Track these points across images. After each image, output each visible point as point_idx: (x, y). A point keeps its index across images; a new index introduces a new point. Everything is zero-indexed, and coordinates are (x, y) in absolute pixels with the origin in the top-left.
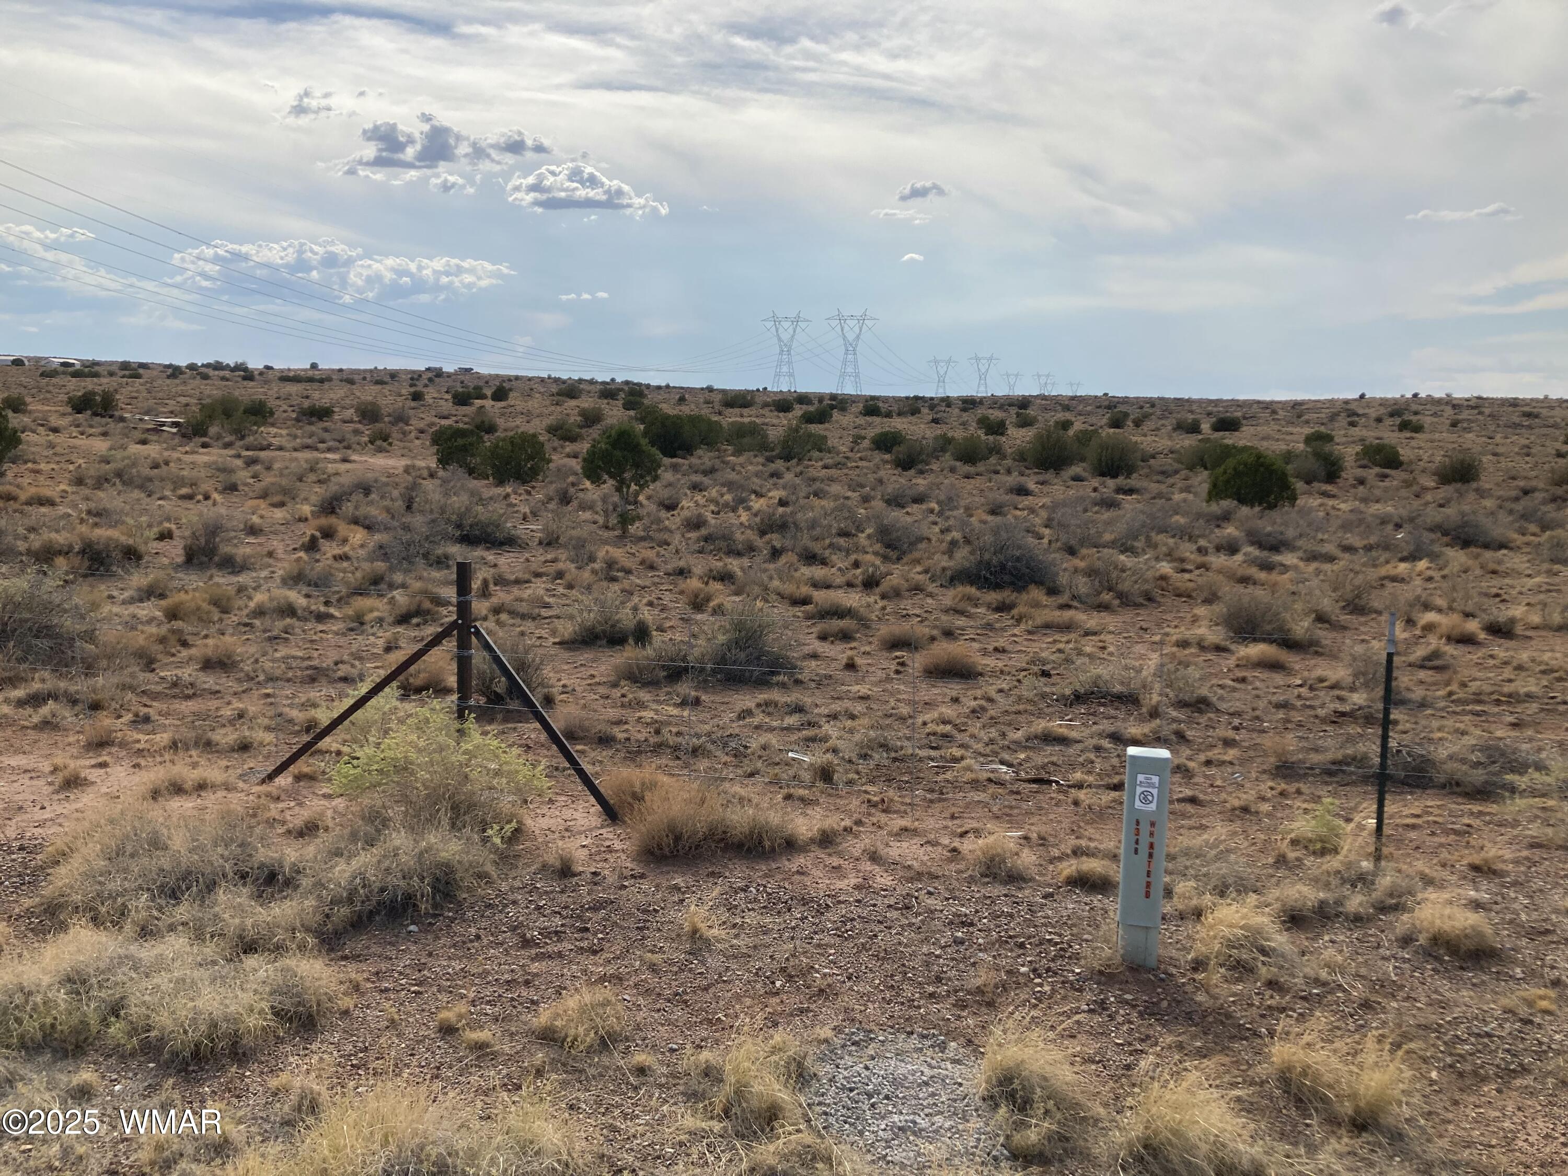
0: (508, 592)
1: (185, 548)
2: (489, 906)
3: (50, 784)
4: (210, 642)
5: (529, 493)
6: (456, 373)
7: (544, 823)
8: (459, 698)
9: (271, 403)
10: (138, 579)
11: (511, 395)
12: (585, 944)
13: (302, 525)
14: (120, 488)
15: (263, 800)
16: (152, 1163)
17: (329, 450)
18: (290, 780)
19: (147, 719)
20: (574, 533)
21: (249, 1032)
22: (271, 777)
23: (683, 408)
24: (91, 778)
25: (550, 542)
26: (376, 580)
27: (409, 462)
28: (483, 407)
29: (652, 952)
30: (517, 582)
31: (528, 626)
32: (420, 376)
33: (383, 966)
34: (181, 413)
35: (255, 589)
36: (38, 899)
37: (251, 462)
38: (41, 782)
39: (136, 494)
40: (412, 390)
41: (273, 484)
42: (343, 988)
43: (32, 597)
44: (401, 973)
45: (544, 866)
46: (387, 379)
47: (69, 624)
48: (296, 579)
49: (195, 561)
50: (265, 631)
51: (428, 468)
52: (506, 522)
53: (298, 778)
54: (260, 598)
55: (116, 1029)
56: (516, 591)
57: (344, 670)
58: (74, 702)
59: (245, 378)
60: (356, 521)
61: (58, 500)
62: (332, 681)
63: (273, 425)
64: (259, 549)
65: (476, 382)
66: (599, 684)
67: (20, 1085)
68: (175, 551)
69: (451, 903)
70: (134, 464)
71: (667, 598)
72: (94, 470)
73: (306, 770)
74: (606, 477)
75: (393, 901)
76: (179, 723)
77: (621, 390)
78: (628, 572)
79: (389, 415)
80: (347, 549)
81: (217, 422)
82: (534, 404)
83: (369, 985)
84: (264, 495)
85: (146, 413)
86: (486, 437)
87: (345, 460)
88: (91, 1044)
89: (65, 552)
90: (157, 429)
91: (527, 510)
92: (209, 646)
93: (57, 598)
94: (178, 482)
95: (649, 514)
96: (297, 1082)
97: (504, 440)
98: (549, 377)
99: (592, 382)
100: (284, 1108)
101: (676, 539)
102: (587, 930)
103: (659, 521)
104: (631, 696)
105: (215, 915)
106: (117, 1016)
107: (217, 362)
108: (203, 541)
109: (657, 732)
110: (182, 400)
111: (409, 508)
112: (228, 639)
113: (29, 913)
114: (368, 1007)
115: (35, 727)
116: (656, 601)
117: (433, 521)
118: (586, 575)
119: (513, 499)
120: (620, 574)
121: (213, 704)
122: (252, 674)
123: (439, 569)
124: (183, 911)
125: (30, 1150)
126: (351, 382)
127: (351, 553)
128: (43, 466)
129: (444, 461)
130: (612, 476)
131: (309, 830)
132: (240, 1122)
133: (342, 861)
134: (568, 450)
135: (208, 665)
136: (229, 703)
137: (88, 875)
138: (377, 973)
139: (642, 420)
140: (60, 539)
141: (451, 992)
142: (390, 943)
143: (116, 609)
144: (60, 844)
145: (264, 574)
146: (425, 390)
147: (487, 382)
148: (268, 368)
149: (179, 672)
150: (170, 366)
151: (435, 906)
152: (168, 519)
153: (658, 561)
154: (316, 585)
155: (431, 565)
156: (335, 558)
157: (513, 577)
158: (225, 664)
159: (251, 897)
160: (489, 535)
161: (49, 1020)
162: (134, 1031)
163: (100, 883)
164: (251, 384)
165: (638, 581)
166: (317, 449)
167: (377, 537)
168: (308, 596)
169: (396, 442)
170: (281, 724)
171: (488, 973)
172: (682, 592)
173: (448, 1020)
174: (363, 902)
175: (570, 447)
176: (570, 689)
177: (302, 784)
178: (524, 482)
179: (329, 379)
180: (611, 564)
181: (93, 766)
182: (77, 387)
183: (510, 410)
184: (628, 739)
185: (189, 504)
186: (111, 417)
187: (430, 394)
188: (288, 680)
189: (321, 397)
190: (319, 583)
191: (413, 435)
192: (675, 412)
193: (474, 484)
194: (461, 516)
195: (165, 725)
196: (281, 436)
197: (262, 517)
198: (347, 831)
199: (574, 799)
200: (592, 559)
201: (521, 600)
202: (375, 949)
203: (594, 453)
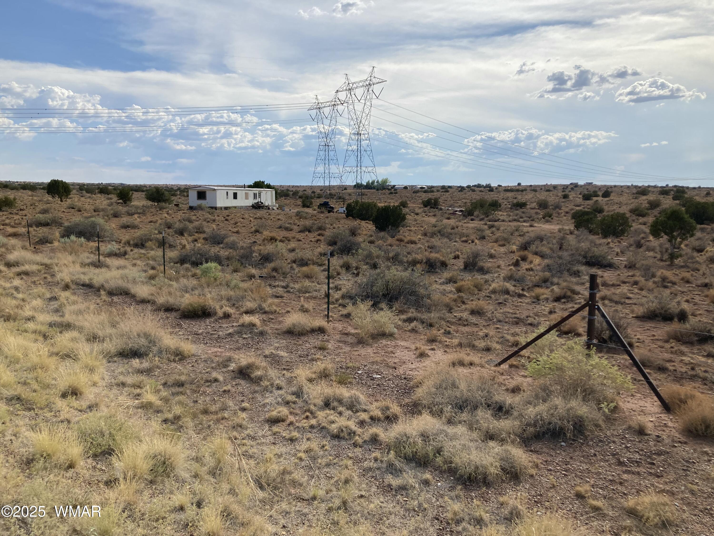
0: (609, 290)
1: (464, 262)
2: (601, 441)
3: (415, 354)
4: (474, 303)
5: (620, 242)
6: (585, 185)
7: (629, 406)
8: (588, 339)
9: (500, 201)
10: (446, 275)
11: (612, 194)
12: (653, 471)
13: (512, 254)
14: (440, 237)
15: (497, 374)
16: (452, 519)
17: (524, 221)
18: (507, 366)
19: (449, 333)
20: (644, 262)
21: (491, 474)
22: (500, 364)
23: (708, 198)
24: (429, 354)
25: (631, 266)
26: (545, 281)
27: (561, 227)
28: (597, 201)
29: (692, 484)
30: (613, 285)
31: (619, 307)
32: (567, 187)
33: (549, 459)
34: (463, 206)
35: (492, 281)
36: (410, 400)
37: (491, 227)
38: (411, 353)
39: (446, 240)
40: (563, 193)
41: (500, 236)
42: (530, 464)
43: (410, 280)
44: (557, 464)
45: (629, 427)
46: (552, 189)
47: (422, 291)
48: (509, 278)
49: (468, 268)
50: (496, 300)
51: (570, 230)
52: (608, 256)
53: (511, 366)
54: (494, 285)
55: (439, 460)
56: (613, 290)
57: (530, 320)
58: (423, 323)
59: (489, 191)
60: (536, 253)
61: (417, 242)
62: (525, 325)
63: (500, 211)
64: (494, 264)
65: (594, 189)
66: (657, 340)
67: (404, 473)
68: (460, 263)
69: (582, 435)
70: (445, 228)
71: (697, 299)
72: (431, 230)
73: (515, 363)
74: (663, 234)
75: (555, 429)
76: (461, 336)
77: (672, 190)
78: (674, 283)
79: (552, 205)
80: (532, 266)
81: (478, 210)
82: (623, 199)
83: (542, 466)
84: (496, 241)
85: (450, 207)
86: (598, 215)
87: (531, 226)
88: (430, 463)
89: (420, 262)
90: (454, 213)
91: (619, 250)
92: (473, 305)
93: (418, 281)
94: (462, 235)
95: (687, 254)
96: (511, 502)
97: (608, 216)
98: (632, 185)
99: (655, 187)
100: (506, 511)
101: (703, 268)
102: (654, 464)
103: (692, 258)
104: (676, 348)
105: (477, 421)
106: (440, 454)
107: (479, 184)
108: (471, 260)
109: (693, 369)
110: (464, 201)
111: (560, 248)
112: (480, 302)
113: (407, 405)
114: (542, 476)
115: (409, 331)
116: (690, 300)
117: (573, 254)
118: (650, 284)
119: (611, 245)
120: (669, 284)
121: (475, 329)
122: (491, 318)
123: (575, 277)
124: (465, 416)
125: (407, 501)
126: (535, 191)
127: (534, 268)
128: (412, 228)
129: (577, 227)
130: (666, 234)
131: (516, 390)
132: (487, 512)
133: (531, 406)
134: (640, 221)
135: (473, 312)
136: (482, 330)
137: (429, 393)
138: (546, 461)
139: (684, 206)
140: (419, 257)
141: (582, 479)
142: (552, 449)
143: (438, 286)
144: (419, 378)
145: (496, 275)
146: (570, 193)
147: (600, 189)
148: (499, 186)
149: (462, 314)
150: (460, 187)
151: (574, 435)
152: (458, 251)
153: (692, 279)
154: (518, 281)
155: (571, 275)
156: (527, 270)
157: (611, 283)
158: (480, 313)
159: (492, 415)
160: (599, 262)
161: (415, 450)
162: (445, 462)
163: (433, 397)
164: (492, 193)
165: (680, 289)
166: (519, 221)
167: (546, 261)
168: (515, 286)
169: (555, 218)
170: (503, 341)
171: (601, 474)
172: (707, 296)
173: (580, 491)
174: (540, 427)
175: (642, 220)
176: (641, 340)
177: (513, 369)
178: (617, 237)
179: (525, 190)
180: (664, 279)
181: (430, 349)
182: (425, 197)
183: (612, 201)
184: (675, 370)
185: (465, 244)
186: (437, 208)
187: (572, 195)
188: (506, 322)
189: (521, 198)
190: (519, 281)
191: (563, 214)
192: (703, 201)
193: (592, 237)
194: (586, 252)
195: (456, 336)
196: (504, 215)
197: (495, 250)
198: (534, 394)
199: (645, 396)
200: (653, 276)
201: (616, 294)
202: (545, 450)
203: (657, 222)
